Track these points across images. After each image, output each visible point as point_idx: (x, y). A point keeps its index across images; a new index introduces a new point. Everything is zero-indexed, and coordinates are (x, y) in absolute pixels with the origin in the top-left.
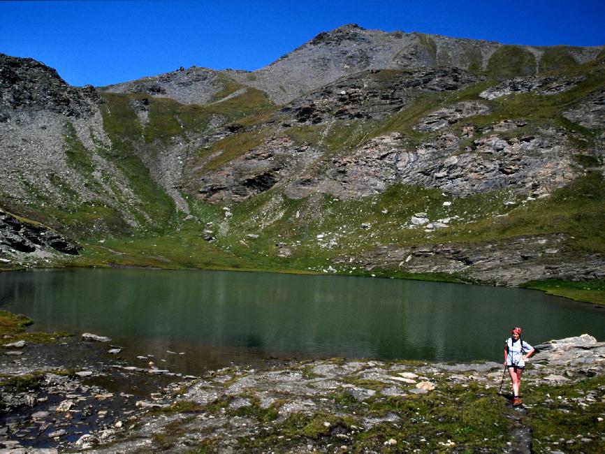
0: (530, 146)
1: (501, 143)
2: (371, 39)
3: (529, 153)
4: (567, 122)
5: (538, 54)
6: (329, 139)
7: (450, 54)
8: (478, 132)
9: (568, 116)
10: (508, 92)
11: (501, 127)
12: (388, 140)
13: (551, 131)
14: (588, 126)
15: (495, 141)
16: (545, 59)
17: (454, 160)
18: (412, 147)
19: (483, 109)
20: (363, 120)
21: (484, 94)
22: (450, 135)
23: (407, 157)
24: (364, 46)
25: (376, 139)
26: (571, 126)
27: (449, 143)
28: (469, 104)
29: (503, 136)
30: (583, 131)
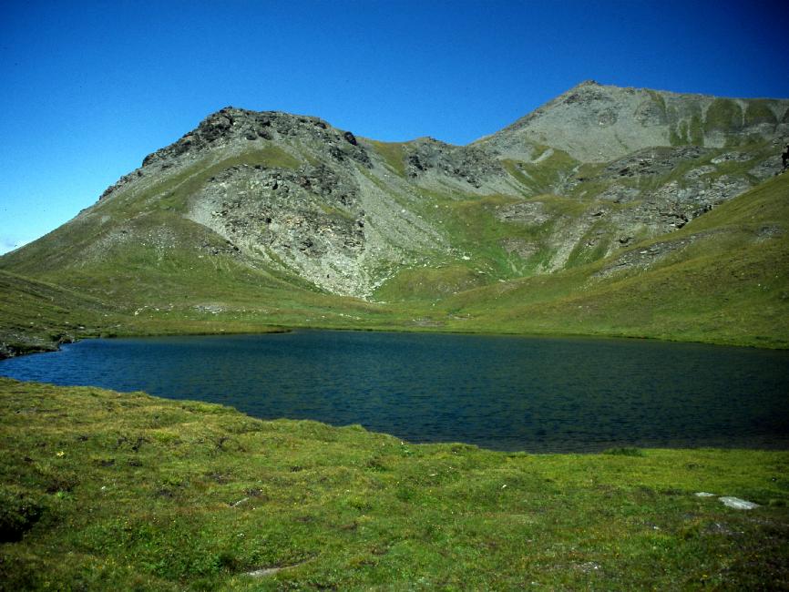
0: (733, 186)
1: (723, 185)
2: (612, 97)
3: (735, 189)
4: (749, 175)
5: (744, 106)
6: (641, 184)
7: (676, 108)
8: (712, 181)
9: (750, 172)
10: (724, 160)
11: (723, 177)
12: (672, 185)
13: (743, 179)
14: (758, 176)
15: (720, 184)
16: (749, 111)
17: (703, 192)
18: (684, 187)
19: (713, 169)
20: (655, 174)
21: (713, 161)
22: (700, 182)
23: (682, 192)
24: (609, 104)
25: (667, 184)
26: (751, 177)
27: (700, 186)
28: (707, 167)
29: (723, 182)
30: (756, 179)
